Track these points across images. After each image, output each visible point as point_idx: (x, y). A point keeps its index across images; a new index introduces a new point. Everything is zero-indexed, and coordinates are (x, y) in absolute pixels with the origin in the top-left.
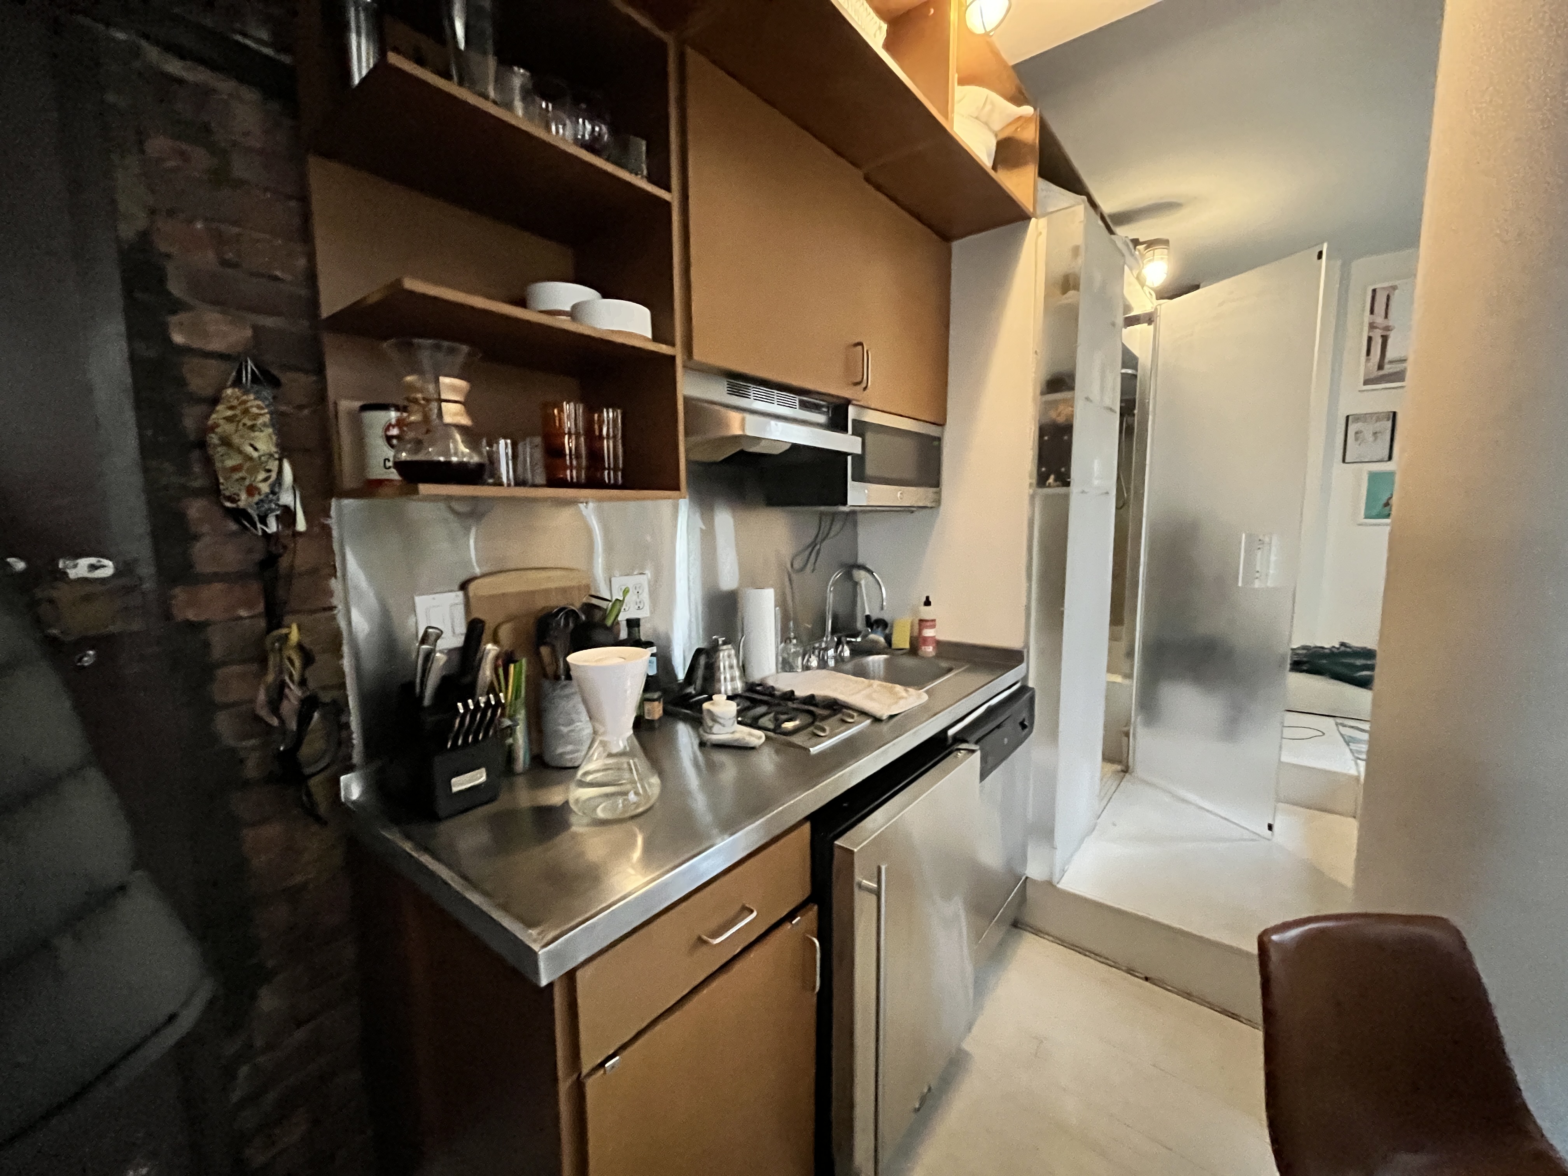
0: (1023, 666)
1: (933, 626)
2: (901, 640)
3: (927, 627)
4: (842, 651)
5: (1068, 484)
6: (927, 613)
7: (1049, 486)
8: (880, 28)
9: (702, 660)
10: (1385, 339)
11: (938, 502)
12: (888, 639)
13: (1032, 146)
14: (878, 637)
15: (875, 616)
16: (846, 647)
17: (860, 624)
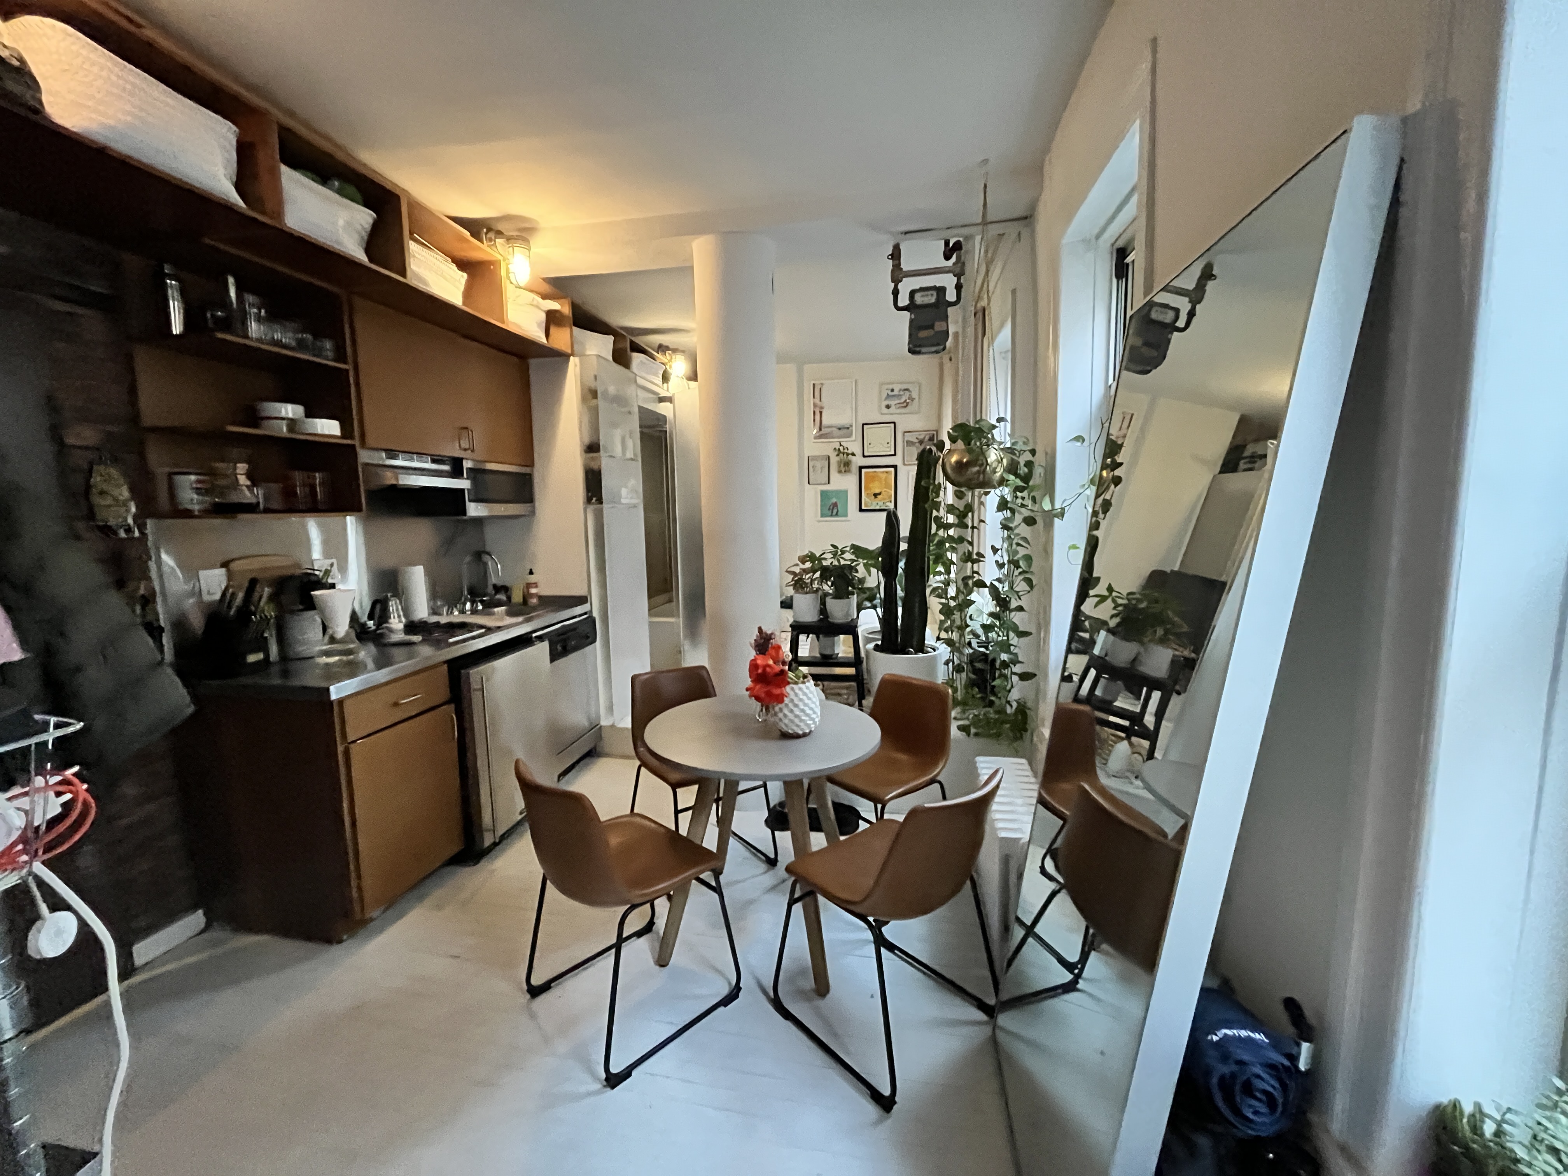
0: (588, 605)
1: (536, 587)
2: (517, 597)
3: (532, 588)
4: (477, 606)
5: (601, 503)
6: (532, 579)
7: (593, 504)
8: (462, 276)
9: (378, 607)
10: (821, 413)
11: (533, 513)
12: (509, 598)
13: (568, 317)
14: (502, 597)
15: (500, 583)
16: (479, 604)
17: (490, 590)
